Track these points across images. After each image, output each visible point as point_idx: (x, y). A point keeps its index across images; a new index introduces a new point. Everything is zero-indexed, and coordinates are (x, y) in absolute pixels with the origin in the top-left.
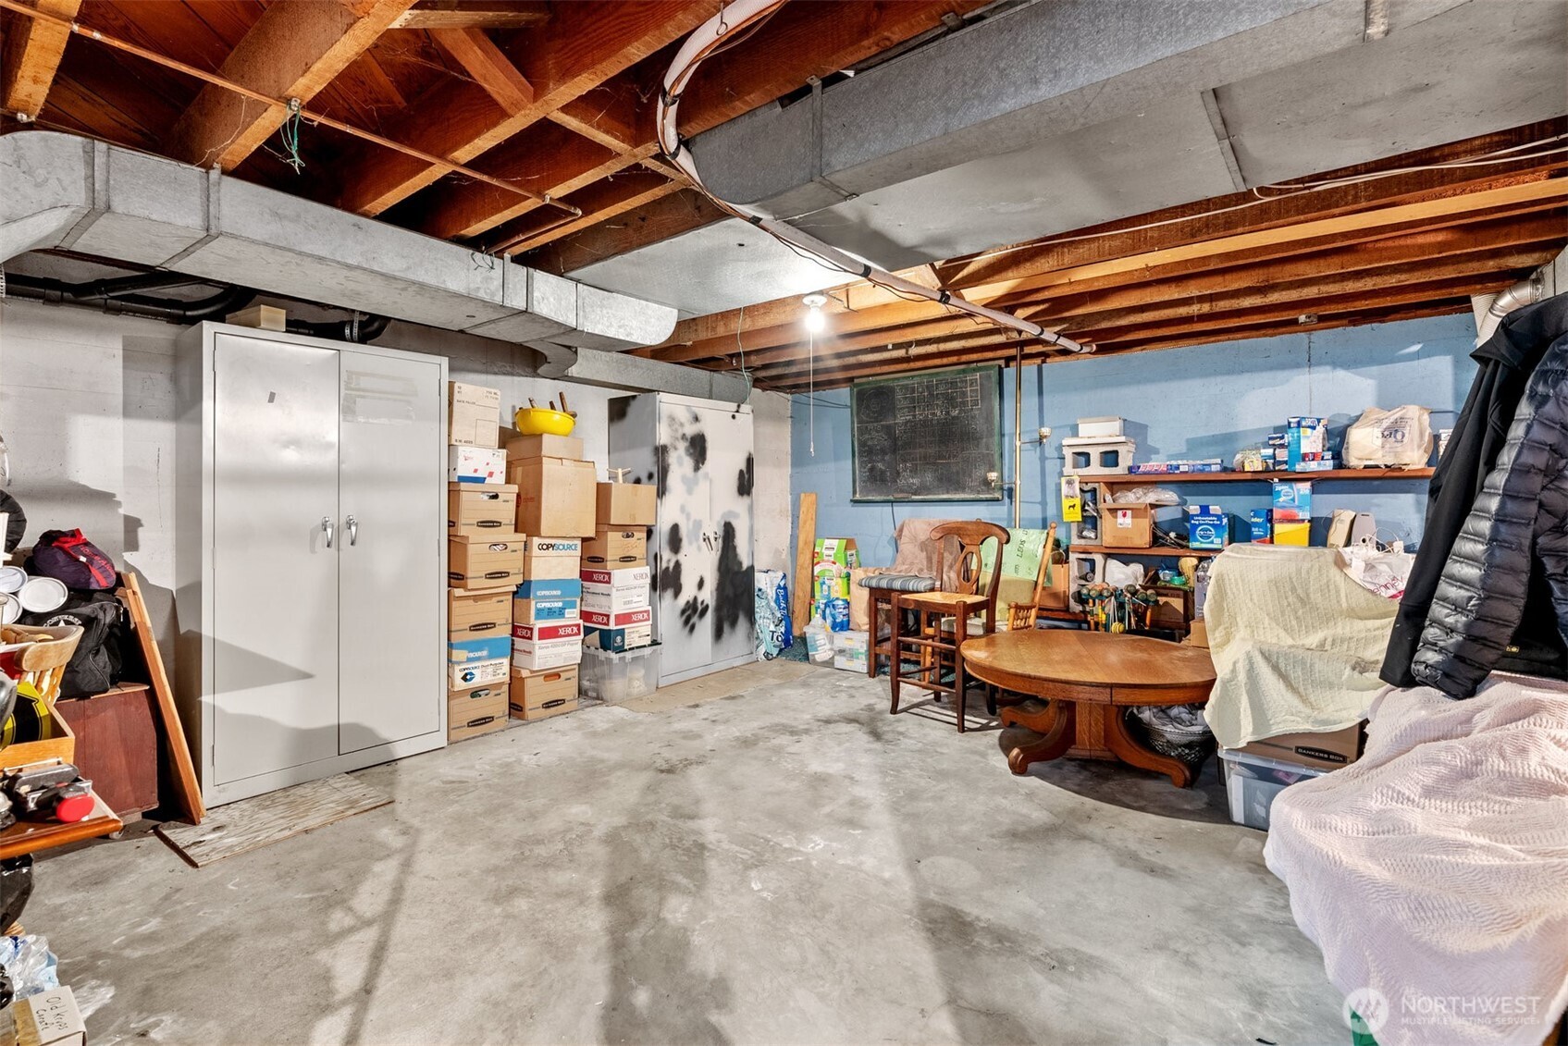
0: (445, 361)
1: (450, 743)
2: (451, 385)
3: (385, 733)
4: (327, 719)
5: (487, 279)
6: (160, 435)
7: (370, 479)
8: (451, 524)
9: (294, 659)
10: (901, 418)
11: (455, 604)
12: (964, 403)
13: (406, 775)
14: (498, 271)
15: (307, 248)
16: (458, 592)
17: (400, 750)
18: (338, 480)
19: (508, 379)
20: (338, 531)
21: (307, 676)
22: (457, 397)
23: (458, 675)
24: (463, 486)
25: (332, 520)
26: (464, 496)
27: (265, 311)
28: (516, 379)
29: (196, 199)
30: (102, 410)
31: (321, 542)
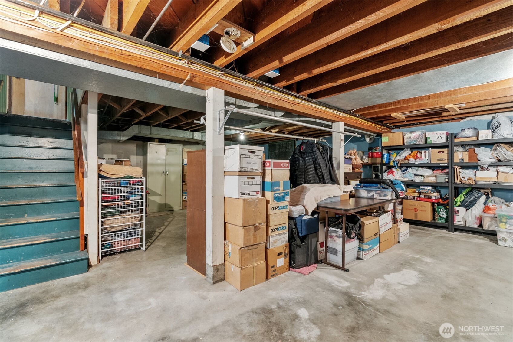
0: (182, 145)
1: (182, 209)
2: (183, 149)
3: (172, 205)
4: (163, 202)
5: (186, 135)
6: (141, 158)
7: (170, 165)
8: (183, 172)
9: (159, 192)
10: (278, 151)
11: (183, 186)
12: (288, 148)
13: (175, 212)
14: (188, 133)
15: (162, 134)
16: (184, 184)
17: (175, 209)
18: (166, 165)
19: (194, 146)
20: (165, 173)
21: (161, 195)
22: (184, 151)
23: (184, 198)
24: (185, 166)
25: (164, 171)
26: (185, 168)
27: (156, 140)
28: (196, 146)
29: (149, 130)
30: (134, 155)
31: (163, 175)
